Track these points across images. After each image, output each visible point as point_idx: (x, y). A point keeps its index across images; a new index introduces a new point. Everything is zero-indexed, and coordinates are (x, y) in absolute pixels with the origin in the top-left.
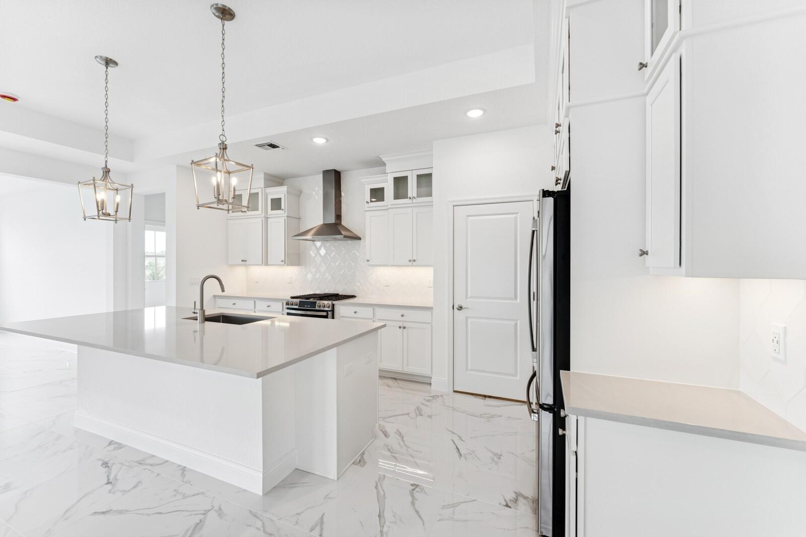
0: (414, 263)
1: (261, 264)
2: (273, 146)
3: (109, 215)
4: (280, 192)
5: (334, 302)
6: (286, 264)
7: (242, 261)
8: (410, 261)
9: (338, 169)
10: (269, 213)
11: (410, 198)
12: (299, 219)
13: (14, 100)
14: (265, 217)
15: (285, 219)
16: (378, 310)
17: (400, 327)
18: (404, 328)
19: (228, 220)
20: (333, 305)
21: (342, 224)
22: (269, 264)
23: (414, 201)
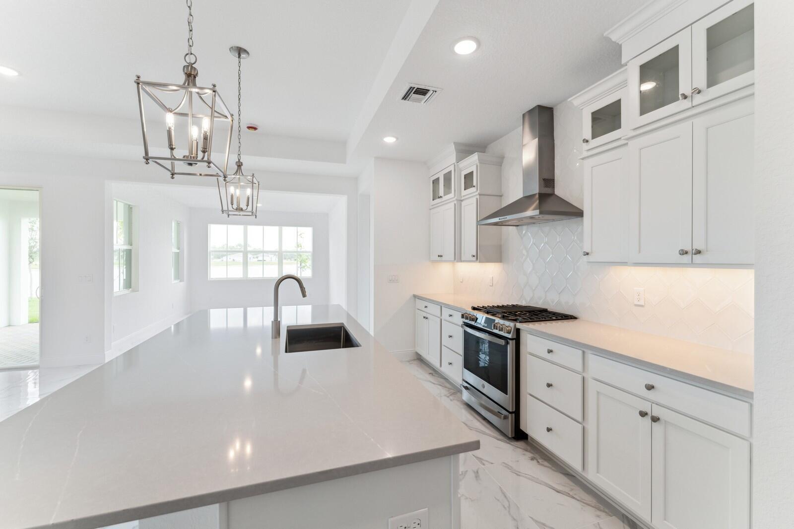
0: (697, 258)
1: (453, 259)
2: (422, 92)
3: (242, 210)
4: (471, 163)
5: (519, 325)
6: (478, 261)
7: (439, 256)
8: (684, 253)
9: (545, 102)
10: (463, 194)
11: (685, 97)
12: (501, 196)
13: (255, 129)
14: (457, 200)
15: (477, 199)
16: (591, 358)
17: (643, 414)
18: (655, 419)
19: (430, 209)
20: (518, 331)
21: (556, 193)
22: (463, 259)
23: (698, 99)
